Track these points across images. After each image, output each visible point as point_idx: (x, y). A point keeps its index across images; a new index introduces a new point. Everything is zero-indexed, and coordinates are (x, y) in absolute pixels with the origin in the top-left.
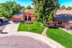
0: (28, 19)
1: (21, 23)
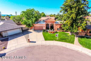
0: (50, 28)
1: (44, 32)
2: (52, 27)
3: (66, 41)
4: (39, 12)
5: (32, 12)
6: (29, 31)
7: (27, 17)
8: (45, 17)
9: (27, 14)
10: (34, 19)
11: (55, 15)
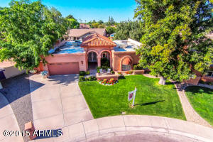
1: (83, 80)
2: (106, 62)
3: (160, 112)
4: (60, 14)
5: (33, 12)
6: (31, 78)
7: (17, 32)
8: (78, 28)
9: (14, 20)
10: (45, 39)
11: (101, 22)
